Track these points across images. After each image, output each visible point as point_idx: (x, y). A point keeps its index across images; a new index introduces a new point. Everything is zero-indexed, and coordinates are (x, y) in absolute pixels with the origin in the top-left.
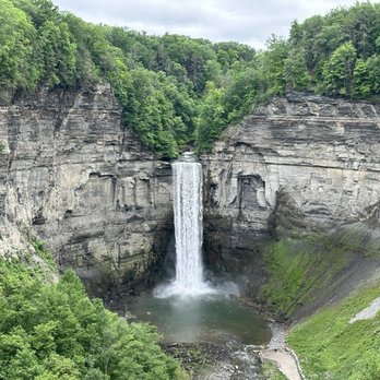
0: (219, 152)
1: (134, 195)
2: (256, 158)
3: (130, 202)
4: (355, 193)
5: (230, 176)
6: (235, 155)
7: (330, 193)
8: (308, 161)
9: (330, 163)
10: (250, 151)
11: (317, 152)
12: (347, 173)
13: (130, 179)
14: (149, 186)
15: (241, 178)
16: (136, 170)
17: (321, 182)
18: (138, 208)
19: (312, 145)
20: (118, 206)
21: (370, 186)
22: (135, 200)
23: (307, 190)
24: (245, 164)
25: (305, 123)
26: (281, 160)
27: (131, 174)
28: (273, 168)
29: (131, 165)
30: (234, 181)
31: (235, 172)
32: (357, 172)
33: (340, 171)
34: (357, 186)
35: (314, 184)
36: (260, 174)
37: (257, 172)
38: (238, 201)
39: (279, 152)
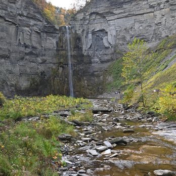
0: (81, 20)
1: (30, 39)
2: (102, 20)
3: (28, 43)
4: (164, 23)
5: (88, 33)
6: (89, 21)
7: (147, 28)
8: (132, 13)
9: (145, 11)
11: (137, 6)
12: (157, 13)
13: (27, 29)
14: (41, 37)
15: (93, 33)
16: (31, 24)
17: (140, 23)
18: (33, 47)
19: (134, 4)
20: (20, 43)
21: (173, 14)
22: (31, 42)
23: (133, 30)
24: (96, 25)
26: (116, 16)
27: (28, 26)
28: (111, 23)
29: (28, 20)
30: (90, 35)
31: (90, 30)
32: (163, 10)
33: (152, 14)
34: (164, 18)
35: (137, 26)
36: (105, 28)
37: (103, 28)
38: (93, 47)
39: (114, 12)
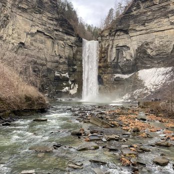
0: (107, 36)
1: (64, 51)
3: (62, 54)
5: (112, 47)
6: (114, 37)
10: (122, 33)
14: (72, 49)
16: (65, 38)
17: (161, 39)
19: (155, 21)
20: (55, 54)
23: (153, 44)
24: (120, 40)
25: (151, 11)
26: (138, 33)
27: (63, 40)
29: (63, 34)
30: (114, 49)
38: (116, 59)
39: (137, 29)
